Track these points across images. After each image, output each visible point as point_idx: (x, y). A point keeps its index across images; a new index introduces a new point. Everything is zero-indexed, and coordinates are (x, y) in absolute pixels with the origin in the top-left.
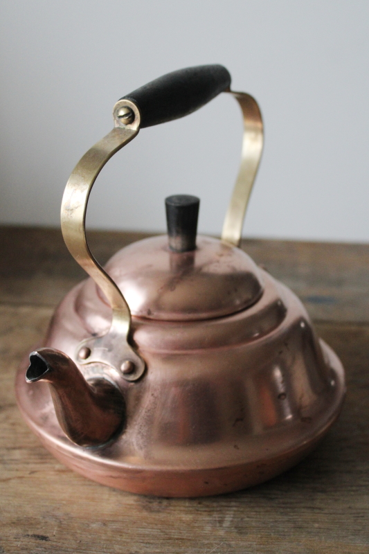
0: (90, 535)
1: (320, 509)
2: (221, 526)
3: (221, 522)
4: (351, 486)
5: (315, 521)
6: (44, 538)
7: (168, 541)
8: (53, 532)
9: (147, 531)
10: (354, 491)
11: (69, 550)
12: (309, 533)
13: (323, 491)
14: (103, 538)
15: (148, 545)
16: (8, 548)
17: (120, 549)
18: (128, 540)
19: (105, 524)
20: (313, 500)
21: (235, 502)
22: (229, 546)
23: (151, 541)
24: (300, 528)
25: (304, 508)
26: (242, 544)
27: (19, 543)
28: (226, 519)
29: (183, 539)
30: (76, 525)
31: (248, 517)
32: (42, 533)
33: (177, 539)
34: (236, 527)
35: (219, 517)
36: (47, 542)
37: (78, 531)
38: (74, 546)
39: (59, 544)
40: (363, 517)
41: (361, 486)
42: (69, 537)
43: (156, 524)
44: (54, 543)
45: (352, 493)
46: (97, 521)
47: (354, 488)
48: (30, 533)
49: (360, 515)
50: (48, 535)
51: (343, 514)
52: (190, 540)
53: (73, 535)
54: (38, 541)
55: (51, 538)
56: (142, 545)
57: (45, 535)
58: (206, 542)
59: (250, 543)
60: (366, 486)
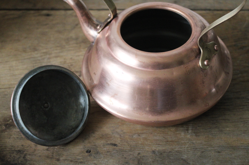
0: (134, 142)
1: (228, 120)
2: (188, 133)
3: (187, 130)
5: (227, 127)
6: (115, 145)
7: (168, 143)
8: (118, 141)
9: (155, 138)
10: (241, 109)
11: (127, 151)
12: (226, 133)
14: (140, 143)
15: (159, 146)
16: (101, 151)
17: (148, 149)
18: (150, 144)
19: (139, 136)
20: (225, 115)
22: (193, 143)
23: (160, 143)
24: (221, 131)
25: (222, 119)
26: (198, 142)
27: (105, 149)
28: (189, 128)
29: (173, 141)
30: (127, 136)
31: (199, 127)
32: (114, 143)
33: (171, 141)
34: (194, 133)
35: (186, 128)
36: (118, 148)
37: (129, 140)
38: (129, 148)
39: (122, 148)
40: (246, 123)
41: (244, 106)
42: (126, 144)
43: (161, 134)
44: (120, 148)
45: (241, 110)
46: (135, 134)
47: (241, 107)
48: (109, 143)
49: (246, 122)
50: (116, 143)
51: (238, 122)
52: (176, 141)
53: (127, 142)
54: (113, 147)
55: (119, 145)
56: (157, 145)
57: (115, 143)
58: (183, 142)
59: (201, 141)
60: (246, 105)
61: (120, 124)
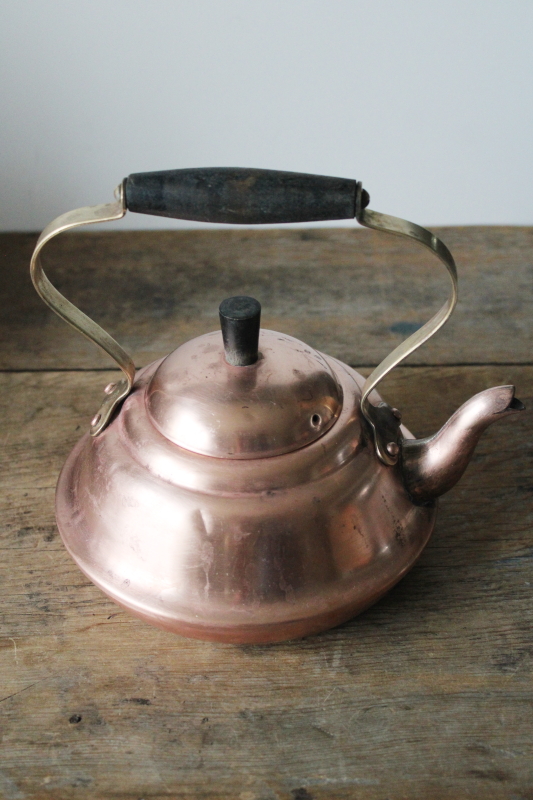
0: (193, 692)
1: (433, 633)
2: (330, 667)
3: (330, 660)
4: (465, 600)
5: (431, 650)
6: (144, 702)
7: (278, 691)
8: (151, 693)
9: (252, 681)
10: (467, 605)
11: (175, 714)
12: (425, 665)
13: (436, 610)
14: (208, 695)
15: (257, 699)
16: (109, 718)
17: (229, 707)
18: (235, 695)
19: (206, 678)
20: (425, 622)
21: (342, 633)
22: (343, 691)
23: (260, 694)
24: (414, 660)
25: (416, 633)
26: (355, 686)
27: (119, 712)
28: (335, 656)
29: (291, 688)
30: (175, 681)
31: (358, 652)
32: (140, 696)
33: (287, 688)
34: (346, 666)
35: (327, 655)
36: (149, 707)
37: (180, 690)
38: (180, 708)
39: (163, 708)
40: (480, 638)
41: (476, 598)
42: (171, 698)
43: (262, 672)
44: (157, 708)
45: (466, 608)
46: (196, 674)
47: (468, 602)
48: (128, 697)
49: (478, 636)
50: (148, 697)
51: (459, 637)
52: (300, 688)
53: (174, 694)
54: (140, 706)
55: (153, 701)
56: (251, 699)
57: (144, 698)
58: (318, 688)
59: (364, 684)
60: (480, 597)
61: (156, 653)
